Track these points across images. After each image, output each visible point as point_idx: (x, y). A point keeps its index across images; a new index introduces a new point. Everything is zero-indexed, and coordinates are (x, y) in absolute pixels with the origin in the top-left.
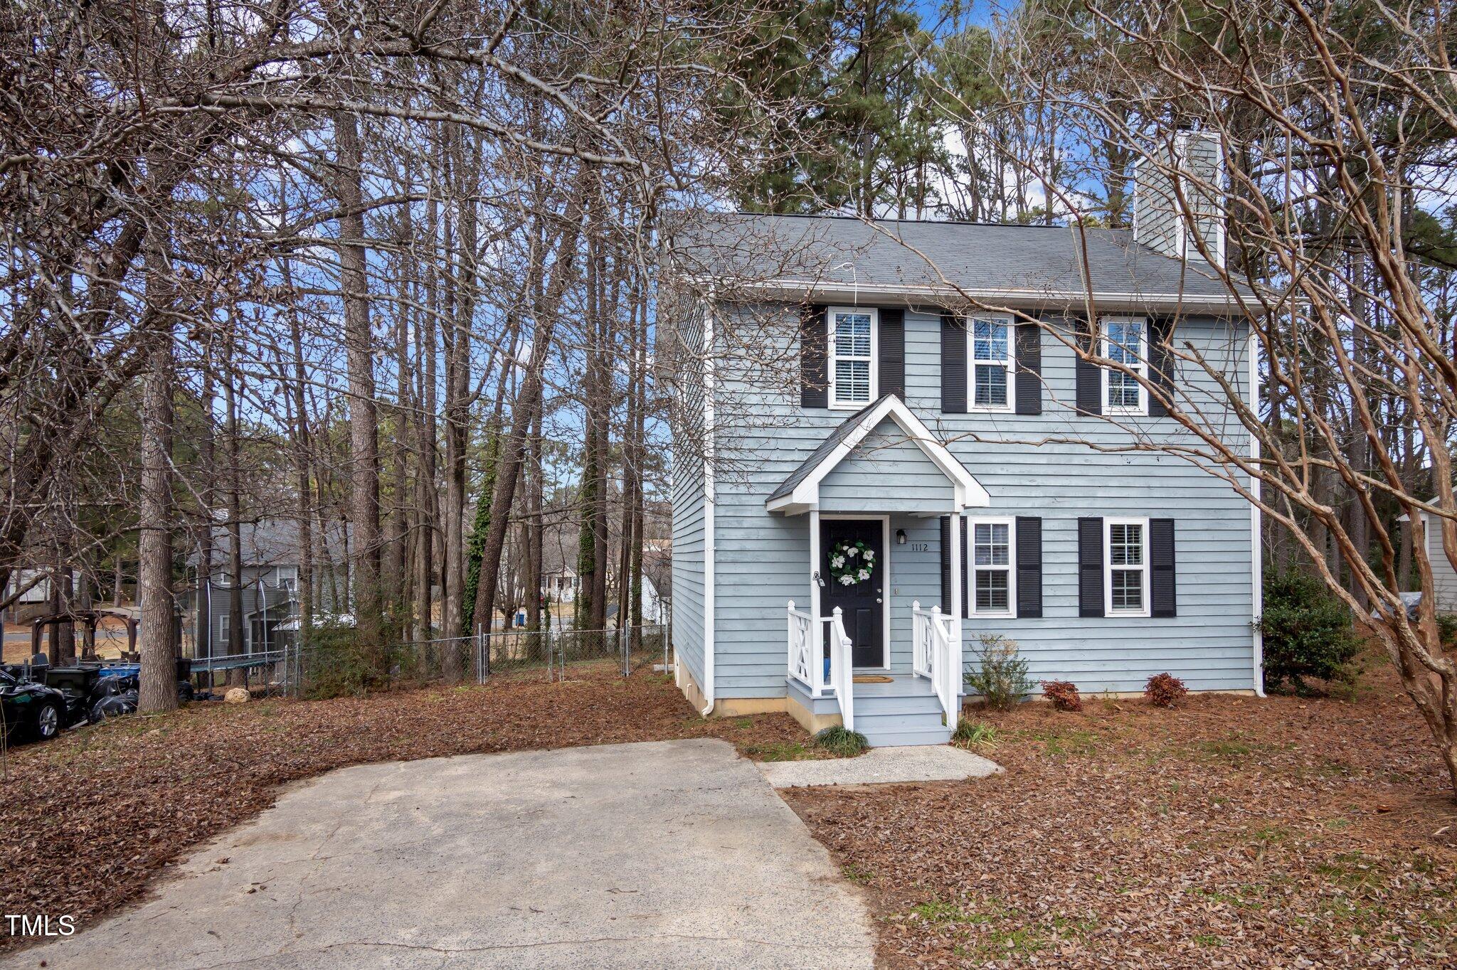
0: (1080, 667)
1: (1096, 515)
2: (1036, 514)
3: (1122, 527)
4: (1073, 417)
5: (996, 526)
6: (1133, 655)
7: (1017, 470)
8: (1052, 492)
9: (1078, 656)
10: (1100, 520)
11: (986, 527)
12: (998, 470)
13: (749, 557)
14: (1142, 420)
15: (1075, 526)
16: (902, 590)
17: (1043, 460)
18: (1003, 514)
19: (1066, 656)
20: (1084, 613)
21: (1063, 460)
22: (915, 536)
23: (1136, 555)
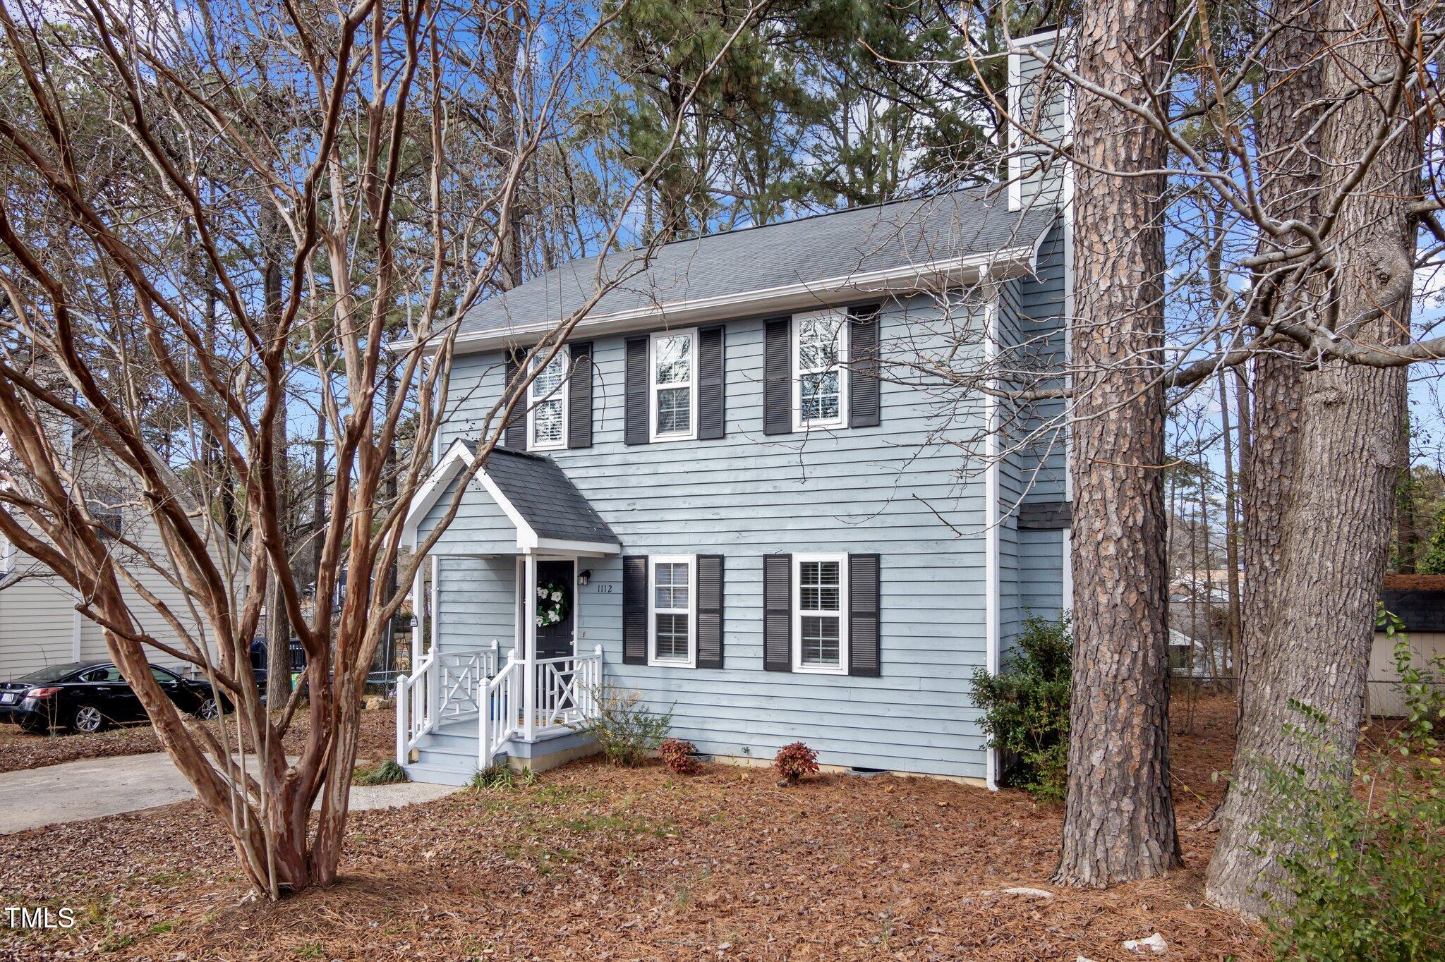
0: (765, 729)
1: (785, 551)
2: (718, 551)
3: (815, 565)
4: (761, 438)
5: (676, 565)
6: (828, 720)
7: (699, 502)
8: (737, 525)
9: (763, 716)
10: (789, 557)
11: (667, 566)
12: (680, 503)
13: (465, 597)
14: (840, 434)
15: (760, 563)
16: (589, 633)
17: (728, 489)
18: (685, 552)
19: (750, 715)
20: (769, 666)
21: (749, 488)
22: (599, 577)
23: (830, 600)
